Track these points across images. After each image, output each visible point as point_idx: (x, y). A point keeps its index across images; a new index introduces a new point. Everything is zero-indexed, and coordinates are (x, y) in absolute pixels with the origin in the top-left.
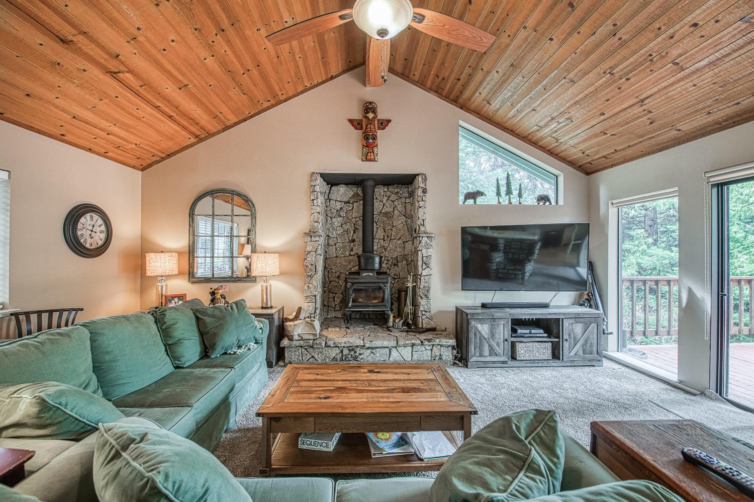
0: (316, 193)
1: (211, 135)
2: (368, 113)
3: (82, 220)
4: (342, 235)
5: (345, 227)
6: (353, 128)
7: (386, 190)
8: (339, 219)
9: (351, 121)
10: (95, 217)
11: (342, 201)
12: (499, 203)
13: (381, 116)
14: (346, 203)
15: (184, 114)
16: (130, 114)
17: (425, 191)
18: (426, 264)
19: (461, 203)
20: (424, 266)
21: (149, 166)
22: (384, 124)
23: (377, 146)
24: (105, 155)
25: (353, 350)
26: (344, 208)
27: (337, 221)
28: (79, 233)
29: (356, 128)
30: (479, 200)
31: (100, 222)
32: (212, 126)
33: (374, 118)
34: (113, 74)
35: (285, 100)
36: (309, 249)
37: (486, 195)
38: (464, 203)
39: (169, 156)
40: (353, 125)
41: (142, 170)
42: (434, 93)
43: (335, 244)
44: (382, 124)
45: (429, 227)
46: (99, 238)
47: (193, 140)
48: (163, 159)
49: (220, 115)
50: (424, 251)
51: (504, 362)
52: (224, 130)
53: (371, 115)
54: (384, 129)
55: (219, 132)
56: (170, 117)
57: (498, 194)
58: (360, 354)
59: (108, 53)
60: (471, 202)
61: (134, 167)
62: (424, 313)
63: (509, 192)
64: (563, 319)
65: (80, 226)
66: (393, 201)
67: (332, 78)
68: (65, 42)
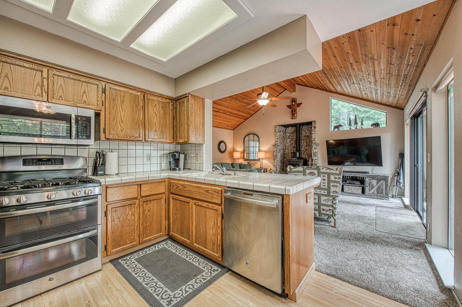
0: (276, 132)
1: (248, 118)
2: (293, 102)
3: (221, 144)
4: (290, 145)
5: (291, 142)
6: (288, 108)
7: (307, 127)
8: (289, 139)
9: (288, 106)
10: (223, 143)
11: (290, 133)
12: (350, 129)
13: (298, 102)
14: (292, 133)
15: (240, 116)
16: (229, 119)
17: (315, 127)
18: (315, 155)
19: (332, 130)
20: (314, 156)
21: (235, 129)
22: (299, 105)
23: (296, 113)
24: (225, 128)
27: (288, 141)
28: (220, 148)
29: (290, 108)
30: (341, 129)
31: (224, 145)
32: (248, 116)
33: (295, 104)
36: (274, 150)
37: (343, 126)
38: (334, 130)
39: (239, 125)
40: (288, 107)
41: (233, 130)
42: (319, 89)
43: (288, 149)
44: (298, 105)
45: (317, 141)
46: (224, 148)
47: (244, 120)
48: (237, 126)
49: (249, 113)
50: (314, 150)
52: (251, 116)
53: (294, 103)
54: (299, 107)
55: (250, 117)
56: (237, 117)
57: (350, 125)
60: (336, 129)
61: (231, 130)
63: (356, 123)
64: (365, 177)
65: (220, 146)
66: (310, 131)
67: (281, 93)
68: (217, 112)
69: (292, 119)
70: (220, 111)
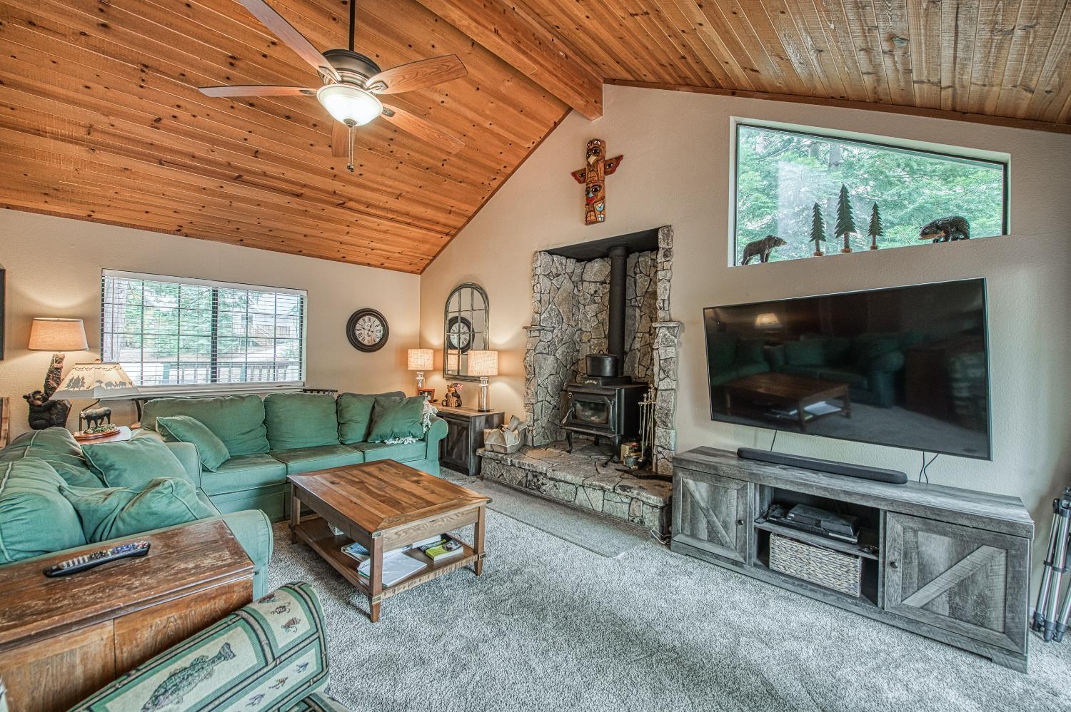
0: (536, 277)
1: (460, 229)
2: (590, 157)
3: (361, 321)
4: (596, 328)
5: (600, 317)
6: (575, 183)
8: (594, 306)
9: (574, 174)
10: (373, 319)
11: (596, 282)
12: (819, 253)
13: (607, 154)
14: (602, 283)
15: (419, 219)
16: (375, 230)
17: (667, 254)
18: (664, 371)
19: (739, 264)
20: (662, 376)
21: (424, 269)
22: (612, 165)
23: (603, 198)
24: (382, 266)
25: (536, 476)
26: (600, 291)
27: (590, 311)
28: (357, 332)
29: (580, 182)
30: (777, 255)
31: (377, 322)
32: (455, 221)
33: (597, 161)
34: (342, 205)
35: (513, 172)
36: (529, 346)
37: (785, 243)
38: (745, 262)
39: (435, 257)
40: (576, 178)
41: (421, 273)
42: (686, 88)
43: (589, 341)
44: (610, 165)
45: (674, 310)
46: (377, 336)
47: (448, 238)
48: (431, 261)
49: (453, 209)
50: (661, 351)
51: (735, 563)
52: (468, 222)
53: (594, 160)
54: (612, 172)
55: (465, 225)
56: (409, 224)
57: (817, 235)
58: (543, 484)
59: (328, 192)
60: (755, 260)
61: (412, 272)
62: (660, 449)
63: (845, 225)
64: (885, 512)
65: (358, 326)
67: (556, 124)
68: (298, 196)
69: (588, 223)
70: (304, 191)
